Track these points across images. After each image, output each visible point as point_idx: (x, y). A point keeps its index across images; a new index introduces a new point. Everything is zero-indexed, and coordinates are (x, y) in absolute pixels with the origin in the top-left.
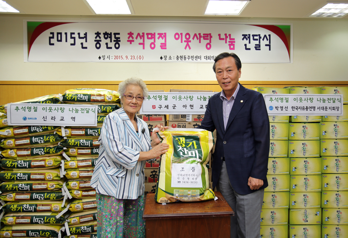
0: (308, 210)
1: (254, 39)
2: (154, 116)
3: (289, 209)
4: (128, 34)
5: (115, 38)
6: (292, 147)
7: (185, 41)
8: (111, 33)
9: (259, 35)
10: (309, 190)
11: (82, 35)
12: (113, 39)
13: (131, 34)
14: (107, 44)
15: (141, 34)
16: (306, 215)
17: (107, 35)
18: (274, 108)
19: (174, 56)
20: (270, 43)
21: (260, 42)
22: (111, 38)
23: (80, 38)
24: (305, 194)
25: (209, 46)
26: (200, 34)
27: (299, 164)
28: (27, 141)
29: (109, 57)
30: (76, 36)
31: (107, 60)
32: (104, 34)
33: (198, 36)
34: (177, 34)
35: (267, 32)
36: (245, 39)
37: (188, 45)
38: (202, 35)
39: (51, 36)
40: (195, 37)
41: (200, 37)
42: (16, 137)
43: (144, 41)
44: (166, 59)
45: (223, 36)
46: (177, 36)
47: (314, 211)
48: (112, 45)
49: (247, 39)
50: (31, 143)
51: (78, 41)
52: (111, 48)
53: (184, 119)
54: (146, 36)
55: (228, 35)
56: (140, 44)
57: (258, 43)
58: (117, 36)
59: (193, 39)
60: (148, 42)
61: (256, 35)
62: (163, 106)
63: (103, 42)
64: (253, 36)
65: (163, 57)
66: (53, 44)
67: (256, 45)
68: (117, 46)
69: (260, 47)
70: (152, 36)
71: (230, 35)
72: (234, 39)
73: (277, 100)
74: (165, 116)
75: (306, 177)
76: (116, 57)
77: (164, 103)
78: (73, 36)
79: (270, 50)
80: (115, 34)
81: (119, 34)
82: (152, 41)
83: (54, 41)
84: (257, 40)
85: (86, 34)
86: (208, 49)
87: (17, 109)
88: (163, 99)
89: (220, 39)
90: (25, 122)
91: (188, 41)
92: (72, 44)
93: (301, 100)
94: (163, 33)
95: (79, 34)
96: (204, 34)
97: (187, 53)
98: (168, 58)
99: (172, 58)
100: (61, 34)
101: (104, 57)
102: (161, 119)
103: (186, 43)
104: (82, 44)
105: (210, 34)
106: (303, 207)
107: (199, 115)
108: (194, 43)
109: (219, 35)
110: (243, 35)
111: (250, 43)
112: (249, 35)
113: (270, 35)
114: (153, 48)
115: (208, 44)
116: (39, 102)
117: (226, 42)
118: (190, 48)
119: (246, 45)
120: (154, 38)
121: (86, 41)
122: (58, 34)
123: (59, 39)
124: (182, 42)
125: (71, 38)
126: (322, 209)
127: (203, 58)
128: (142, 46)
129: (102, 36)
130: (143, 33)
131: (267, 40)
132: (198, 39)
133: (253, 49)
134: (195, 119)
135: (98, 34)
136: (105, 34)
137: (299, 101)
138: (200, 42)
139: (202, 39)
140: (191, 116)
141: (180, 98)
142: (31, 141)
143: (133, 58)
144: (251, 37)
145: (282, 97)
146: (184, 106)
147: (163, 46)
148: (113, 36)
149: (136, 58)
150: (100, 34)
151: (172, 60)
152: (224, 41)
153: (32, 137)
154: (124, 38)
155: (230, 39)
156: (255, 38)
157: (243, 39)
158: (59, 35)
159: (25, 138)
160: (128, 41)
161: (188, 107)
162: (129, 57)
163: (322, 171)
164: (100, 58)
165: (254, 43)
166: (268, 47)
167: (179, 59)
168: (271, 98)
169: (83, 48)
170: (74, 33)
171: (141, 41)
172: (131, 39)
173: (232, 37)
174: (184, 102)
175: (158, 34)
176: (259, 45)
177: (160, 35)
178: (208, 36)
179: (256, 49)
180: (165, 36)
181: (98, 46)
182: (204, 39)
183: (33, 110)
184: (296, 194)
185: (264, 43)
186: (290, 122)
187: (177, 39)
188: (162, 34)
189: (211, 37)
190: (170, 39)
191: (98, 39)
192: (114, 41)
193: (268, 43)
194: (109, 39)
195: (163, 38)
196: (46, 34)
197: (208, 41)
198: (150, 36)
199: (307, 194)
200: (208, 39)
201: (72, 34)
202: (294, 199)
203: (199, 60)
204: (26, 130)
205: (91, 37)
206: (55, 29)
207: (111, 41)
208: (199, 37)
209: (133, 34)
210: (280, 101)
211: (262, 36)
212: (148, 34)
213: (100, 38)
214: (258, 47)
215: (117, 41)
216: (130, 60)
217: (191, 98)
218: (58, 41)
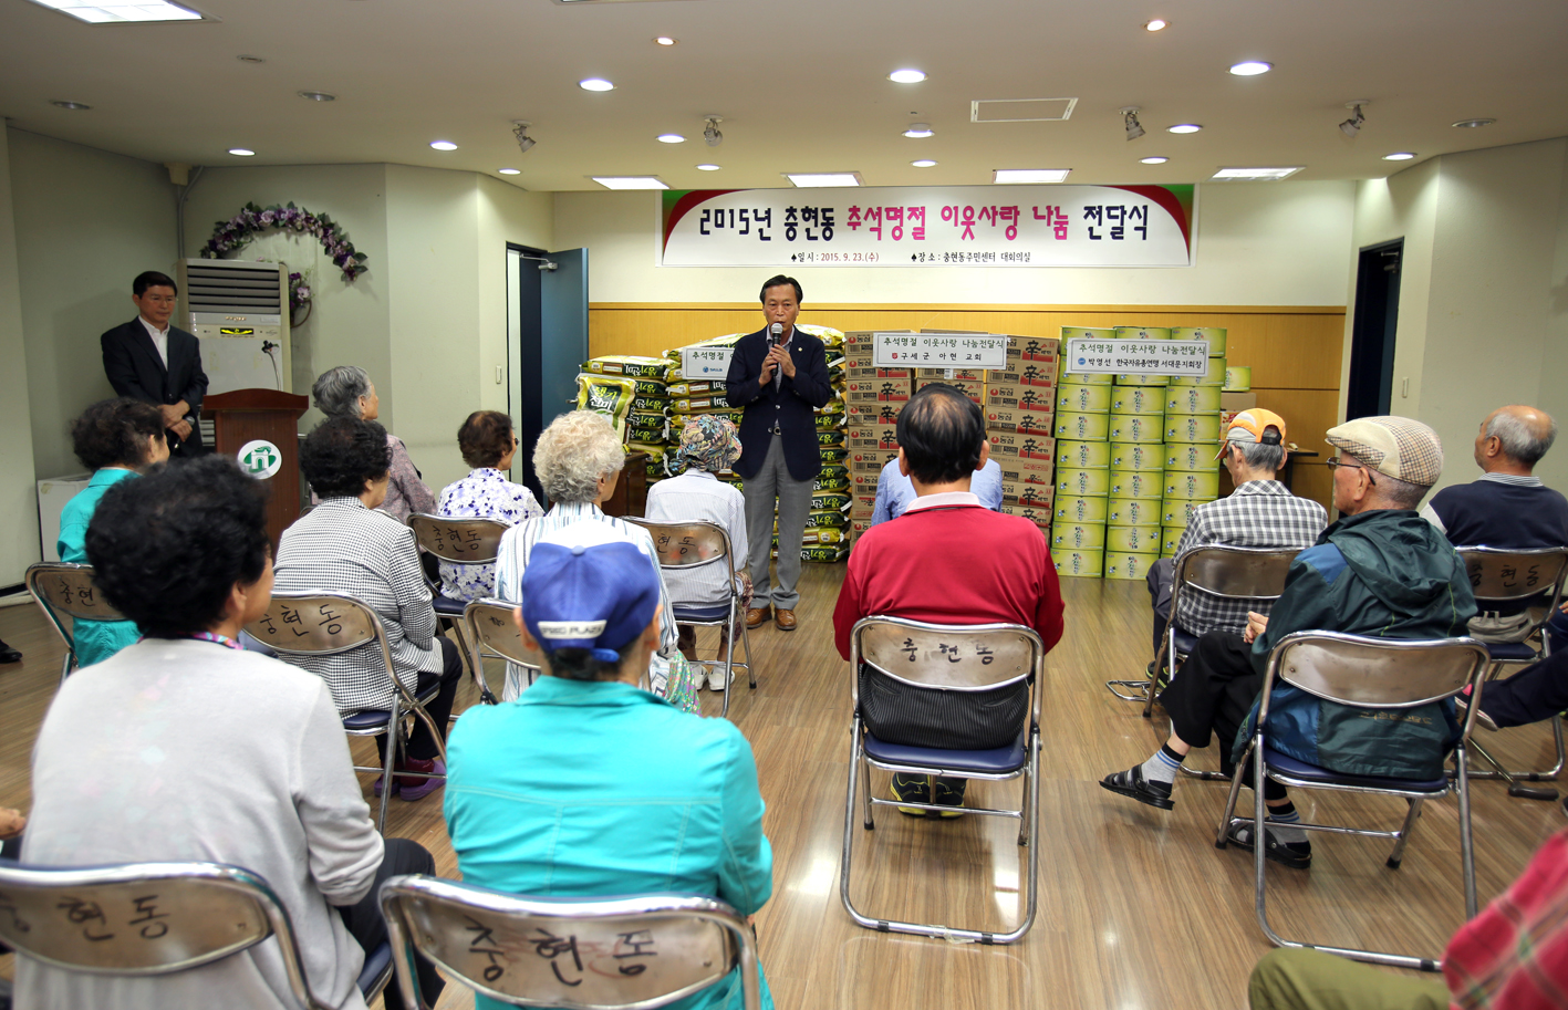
0: (1139, 530)
1: (1110, 217)
2: (895, 371)
3: (1107, 526)
4: (850, 210)
5: (824, 218)
6: (1115, 425)
7: (963, 223)
8: (816, 209)
9: (1122, 207)
10: (1140, 496)
11: (761, 214)
12: (821, 220)
13: (854, 211)
14: (808, 230)
15: (875, 211)
16: (1135, 538)
17: (809, 213)
18: (1087, 361)
19: (939, 253)
20: (1145, 223)
21: (1122, 223)
22: (816, 218)
23: (757, 219)
24: (1133, 502)
25: (1011, 233)
26: (994, 208)
27: (1126, 453)
28: (707, 403)
29: (811, 256)
30: (750, 215)
31: (807, 261)
32: (802, 210)
33: (991, 212)
34: (947, 208)
35: (1140, 201)
36: (1090, 216)
37: (968, 230)
38: (998, 209)
39: (705, 216)
40: (985, 215)
41: (995, 213)
42: (692, 397)
43: (880, 224)
44: (922, 260)
45: (1043, 211)
46: (948, 213)
47: (1149, 532)
48: (817, 232)
49: (1094, 217)
50: (712, 406)
51: (754, 226)
52: (816, 238)
53: (941, 376)
54: (884, 214)
55: (1053, 209)
56: (872, 229)
57: (1119, 225)
58: (828, 214)
59: (980, 217)
60: (888, 226)
61: (1116, 208)
62: (909, 355)
63: (802, 226)
64: (1109, 209)
65: (917, 256)
66: (708, 233)
67: (1113, 228)
68: (828, 234)
69: (1122, 233)
70: (897, 213)
71: (1057, 209)
72: (1066, 217)
73: (1093, 348)
74: (913, 371)
75: (1135, 474)
76: (826, 257)
77: (910, 349)
78: (745, 215)
79: (1144, 238)
80: (824, 211)
81: (831, 210)
82: (897, 223)
83: (709, 226)
84: (1116, 217)
85: (768, 212)
86: (1011, 238)
87: (696, 355)
88: (909, 343)
89: (1037, 217)
90: (706, 374)
91: (968, 223)
92: (742, 232)
93: (1134, 349)
94: (919, 206)
95: (755, 211)
96: (1002, 208)
97: (968, 246)
98: (927, 258)
99: (936, 258)
100: (722, 212)
101: (801, 255)
102: (906, 375)
103: (965, 227)
104: (761, 231)
105: (1016, 208)
106: (1130, 523)
107: (965, 370)
108: (981, 225)
109: (1035, 209)
110: (1086, 208)
111: (1100, 224)
112: (1100, 207)
113: (1145, 208)
114: (897, 238)
115: (1010, 228)
116: (726, 346)
117: (1049, 224)
118: (972, 237)
119: (1091, 229)
120: (901, 217)
121: (769, 226)
122: (717, 212)
123: (719, 222)
124: (956, 225)
125: (742, 219)
126: (1163, 528)
127: (998, 256)
128: (876, 233)
129: (799, 214)
130: (879, 209)
131: (1140, 217)
132: (989, 217)
133: (1107, 237)
134: (958, 376)
135: (791, 211)
136: (806, 210)
137: (1130, 351)
138: (994, 224)
139: (998, 217)
140: (952, 371)
141: (936, 343)
142: (712, 403)
143: (858, 258)
144: (1105, 213)
145: (1101, 344)
146: (941, 356)
147: (919, 234)
148: (820, 214)
149: (863, 257)
150: (795, 210)
151: (936, 262)
152: (1046, 221)
153: (712, 397)
154: (841, 217)
155: (1058, 216)
156: (1113, 213)
157: (1086, 217)
158: (719, 215)
159: (703, 399)
160: (849, 224)
161: (948, 357)
162: (851, 257)
163: (1164, 466)
164: (794, 258)
165: (1109, 224)
166: (1141, 232)
167: (950, 259)
168: (1083, 346)
169: (763, 238)
170: (746, 211)
171: (876, 225)
172: (854, 220)
173: (1061, 214)
174: (942, 348)
175: (909, 209)
176: (1122, 229)
177: (913, 211)
178: (1010, 213)
179: (1114, 238)
180: (923, 214)
181: (791, 234)
182: (1003, 218)
183: (717, 358)
184: (1118, 501)
185: (1131, 224)
186: (1114, 384)
187: (946, 219)
188: (917, 209)
189: (1017, 213)
190: (933, 219)
191: (791, 220)
192: (822, 224)
193: (1140, 223)
194: (812, 221)
195: (918, 218)
196: (695, 213)
197: (1011, 222)
198: (892, 214)
199: (1138, 503)
200: (1010, 218)
201: (742, 211)
202: (1114, 509)
203: (990, 261)
204: (706, 387)
205: (779, 218)
206: (712, 204)
207: (816, 225)
208: (991, 214)
209: (859, 210)
210: (1097, 350)
211: (1129, 210)
212: (888, 210)
213: (795, 218)
214: (1117, 234)
215: (828, 225)
216: (852, 262)
217: (953, 343)
218: (717, 225)
